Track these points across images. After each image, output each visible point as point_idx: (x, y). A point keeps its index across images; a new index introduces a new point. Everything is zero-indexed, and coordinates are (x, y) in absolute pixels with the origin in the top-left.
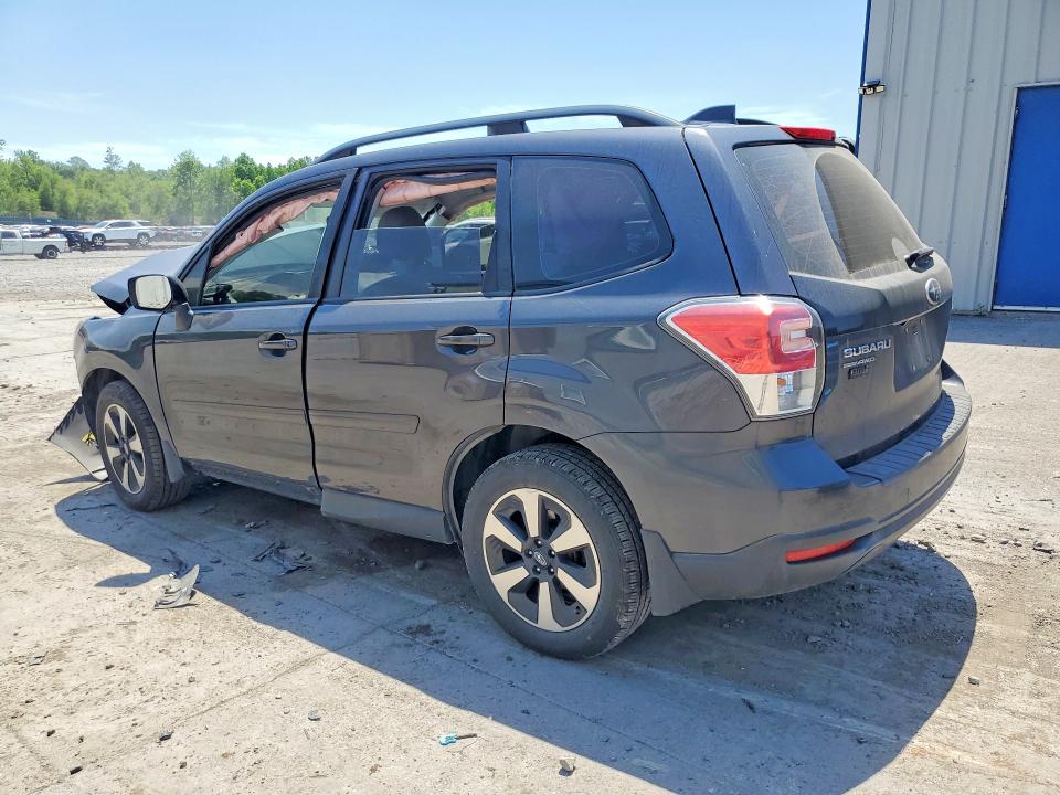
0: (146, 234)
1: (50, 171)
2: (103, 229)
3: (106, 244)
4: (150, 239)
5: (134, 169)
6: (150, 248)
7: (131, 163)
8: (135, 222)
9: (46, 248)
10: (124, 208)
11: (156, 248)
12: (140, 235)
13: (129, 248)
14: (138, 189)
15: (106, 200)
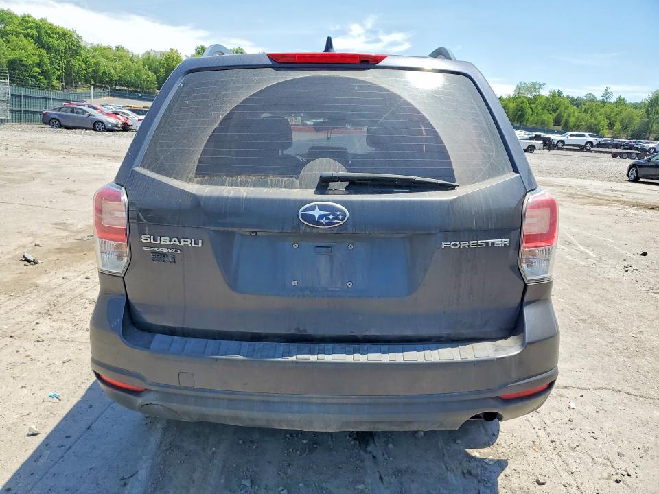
0: (591, 143)
1: (567, 102)
2: (565, 137)
3: (565, 147)
4: (593, 146)
5: (621, 102)
6: (591, 151)
7: (620, 98)
8: (586, 134)
9: (529, 146)
10: (603, 126)
11: (595, 152)
12: (587, 143)
13: (578, 150)
14: (617, 114)
15: (593, 120)
